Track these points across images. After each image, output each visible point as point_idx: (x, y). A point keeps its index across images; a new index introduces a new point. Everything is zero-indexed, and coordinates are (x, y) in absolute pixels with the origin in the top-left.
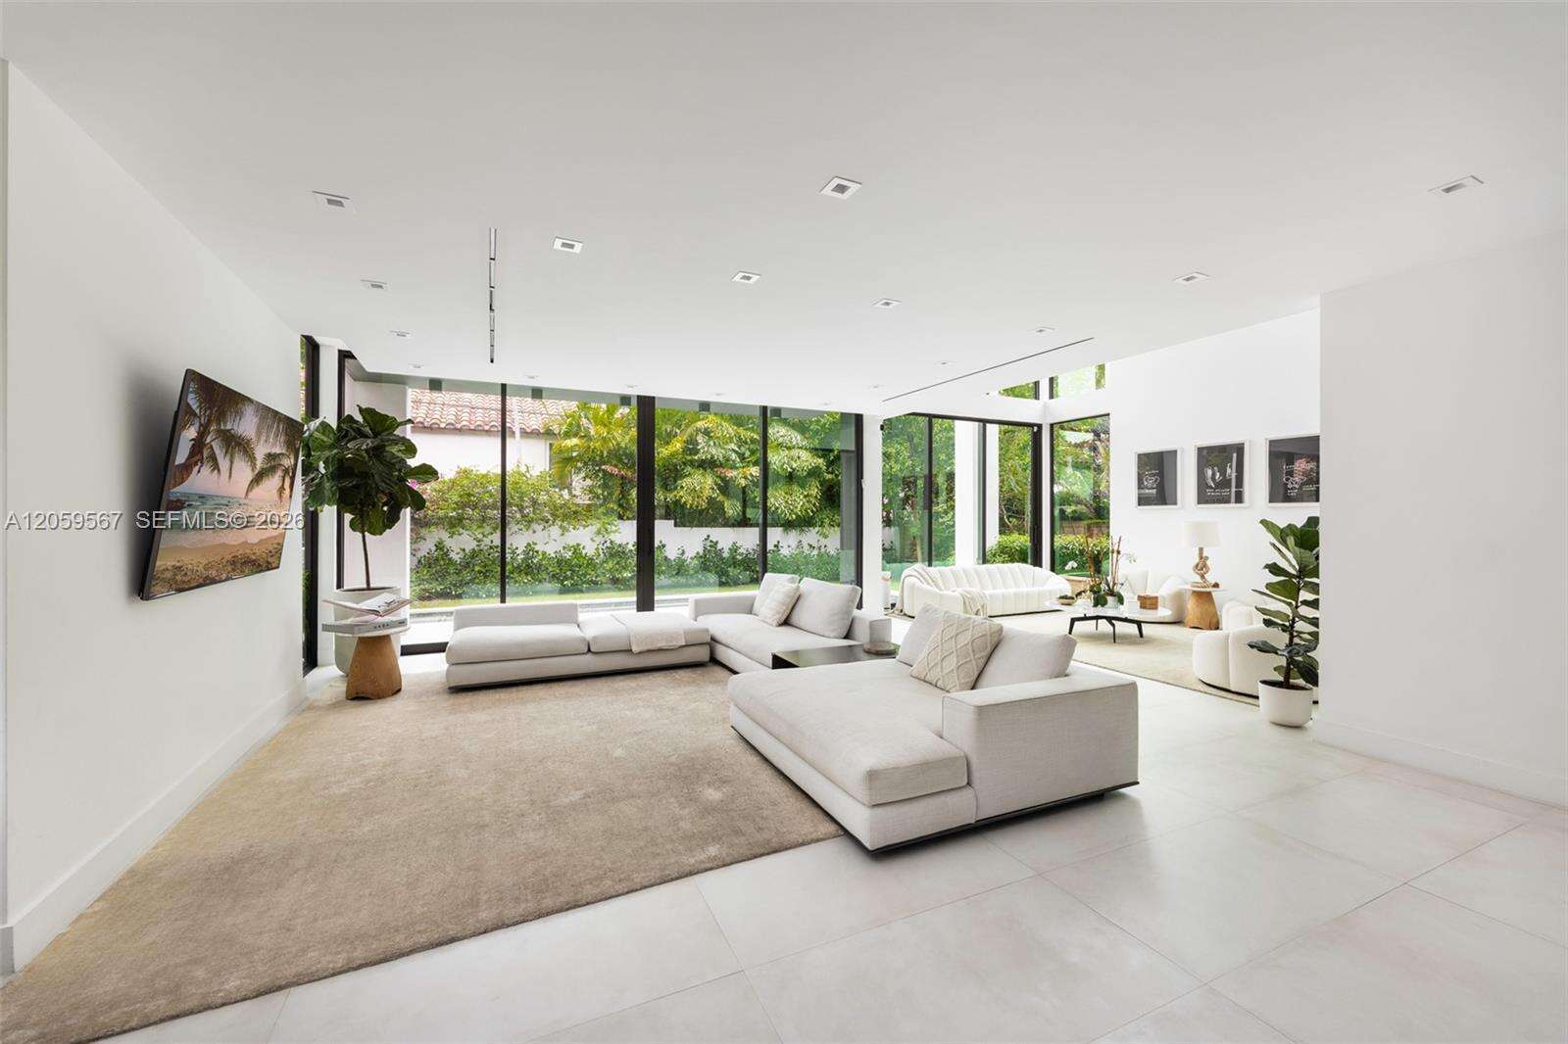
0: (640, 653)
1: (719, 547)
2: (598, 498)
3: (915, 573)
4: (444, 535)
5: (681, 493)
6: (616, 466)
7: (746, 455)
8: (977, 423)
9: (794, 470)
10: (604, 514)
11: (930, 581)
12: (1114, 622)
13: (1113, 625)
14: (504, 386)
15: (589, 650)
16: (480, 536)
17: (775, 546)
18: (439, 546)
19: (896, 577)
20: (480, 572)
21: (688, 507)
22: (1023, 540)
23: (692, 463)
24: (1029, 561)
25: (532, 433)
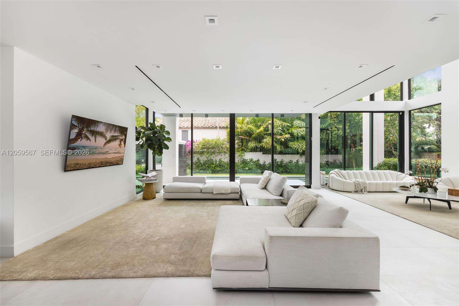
0: (216, 194)
1: (277, 161)
2: (240, 146)
3: (335, 173)
4: (199, 156)
5: (263, 144)
6: (244, 136)
7: (285, 131)
8: (369, 113)
9: (302, 135)
10: (241, 150)
11: (341, 176)
12: (430, 200)
13: (430, 202)
14: (192, 114)
15: (201, 192)
16: (208, 157)
17: (297, 161)
18: (198, 159)
19: (327, 173)
20: (207, 166)
21: (265, 148)
22: (396, 160)
23: (266, 134)
24: (398, 169)
25: (223, 127)
